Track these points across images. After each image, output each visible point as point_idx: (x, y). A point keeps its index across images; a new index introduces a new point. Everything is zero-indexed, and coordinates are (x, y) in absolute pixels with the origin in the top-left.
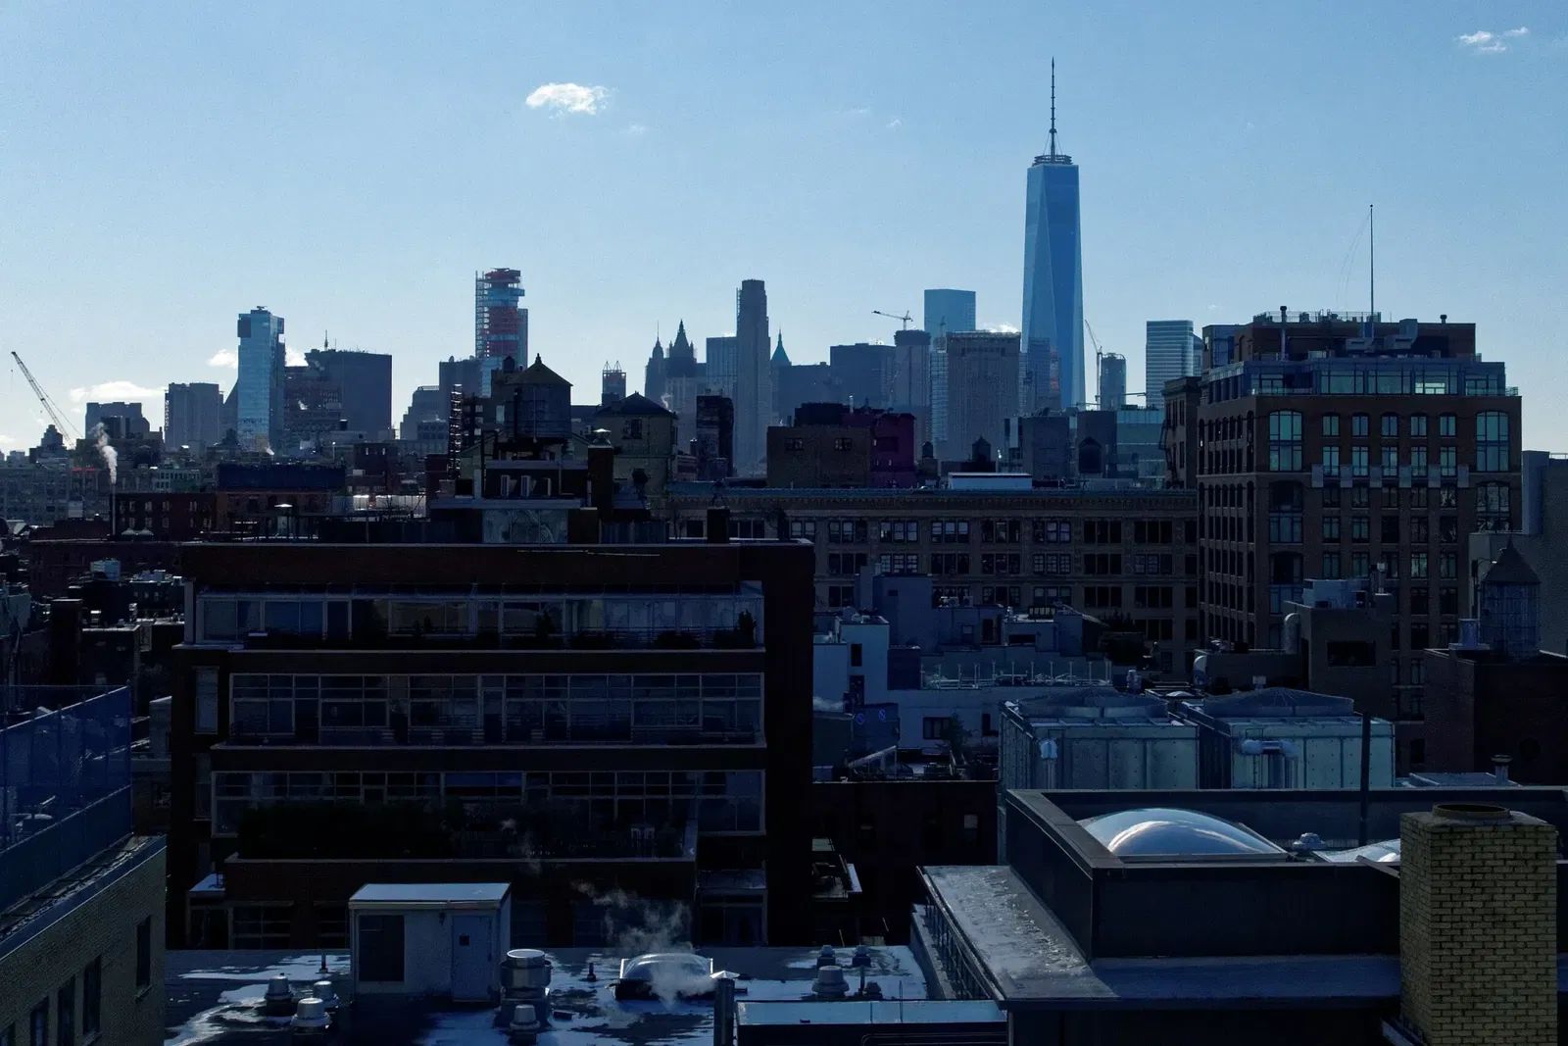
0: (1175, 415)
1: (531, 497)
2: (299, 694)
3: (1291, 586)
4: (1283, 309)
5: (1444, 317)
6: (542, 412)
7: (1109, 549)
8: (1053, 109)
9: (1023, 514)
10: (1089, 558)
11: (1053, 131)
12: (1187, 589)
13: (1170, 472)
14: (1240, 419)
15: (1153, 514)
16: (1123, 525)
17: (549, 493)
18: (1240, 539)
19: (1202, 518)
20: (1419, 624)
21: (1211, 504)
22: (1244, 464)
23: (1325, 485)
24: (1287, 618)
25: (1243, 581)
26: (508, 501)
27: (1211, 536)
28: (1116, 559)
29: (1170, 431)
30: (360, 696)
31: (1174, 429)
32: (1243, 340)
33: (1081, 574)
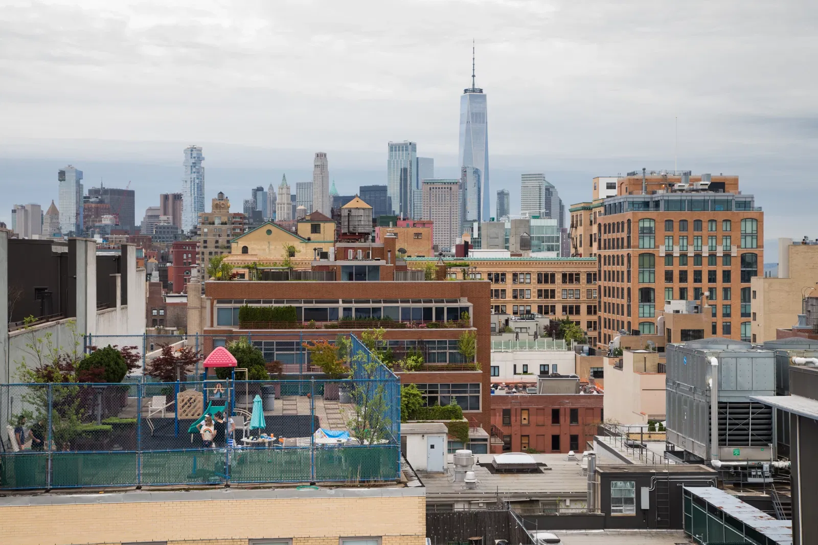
0: (577, 221)
1: (362, 260)
2: (265, 349)
3: (648, 304)
4: (644, 169)
5: (721, 174)
6: (360, 221)
7: (549, 287)
8: (474, 64)
9: (508, 270)
10: (540, 291)
11: (474, 76)
12: (588, 306)
13: (574, 249)
14: (623, 223)
15: (571, 270)
16: (556, 275)
17: (371, 258)
18: (622, 281)
19: (600, 271)
20: (726, 322)
21: (605, 264)
22: (625, 244)
23: (666, 255)
24: (659, 319)
25: (625, 301)
26: (352, 261)
27: (605, 280)
28: (553, 291)
29: (574, 229)
30: (293, 351)
31: (576, 228)
32: (622, 185)
33: (536, 299)
